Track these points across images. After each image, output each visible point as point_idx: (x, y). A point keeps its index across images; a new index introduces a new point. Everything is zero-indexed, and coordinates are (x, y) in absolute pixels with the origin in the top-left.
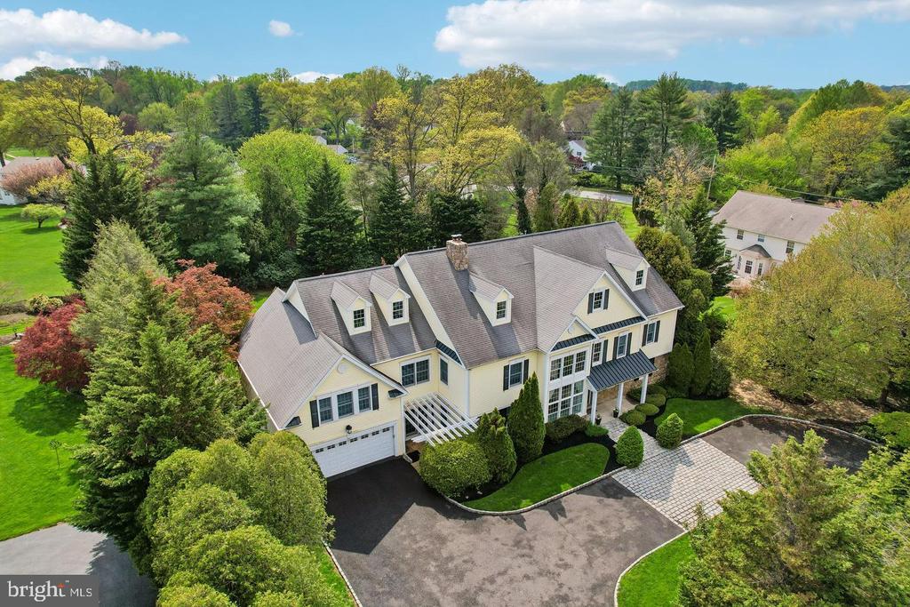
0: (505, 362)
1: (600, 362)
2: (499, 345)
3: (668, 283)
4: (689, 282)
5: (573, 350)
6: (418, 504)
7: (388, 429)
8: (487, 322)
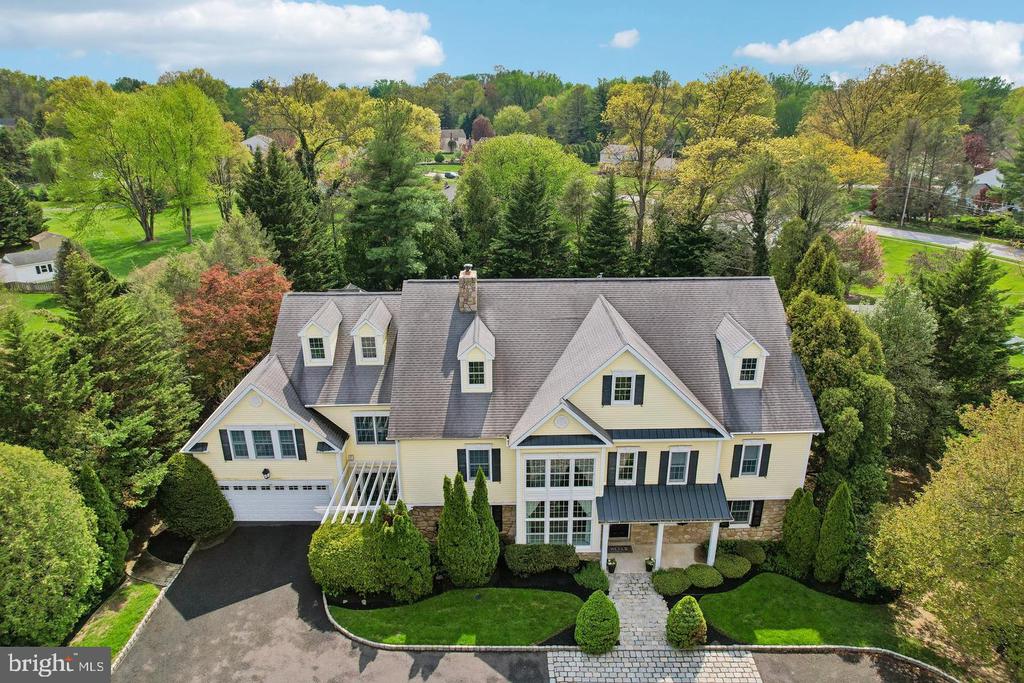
0: (461, 444)
1: (632, 482)
2: (458, 418)
3: (812, 387)
4: (843, 393)
5: (572, 454)
6: (293, 587)
7: (324, 488)
8: (457, 384)
